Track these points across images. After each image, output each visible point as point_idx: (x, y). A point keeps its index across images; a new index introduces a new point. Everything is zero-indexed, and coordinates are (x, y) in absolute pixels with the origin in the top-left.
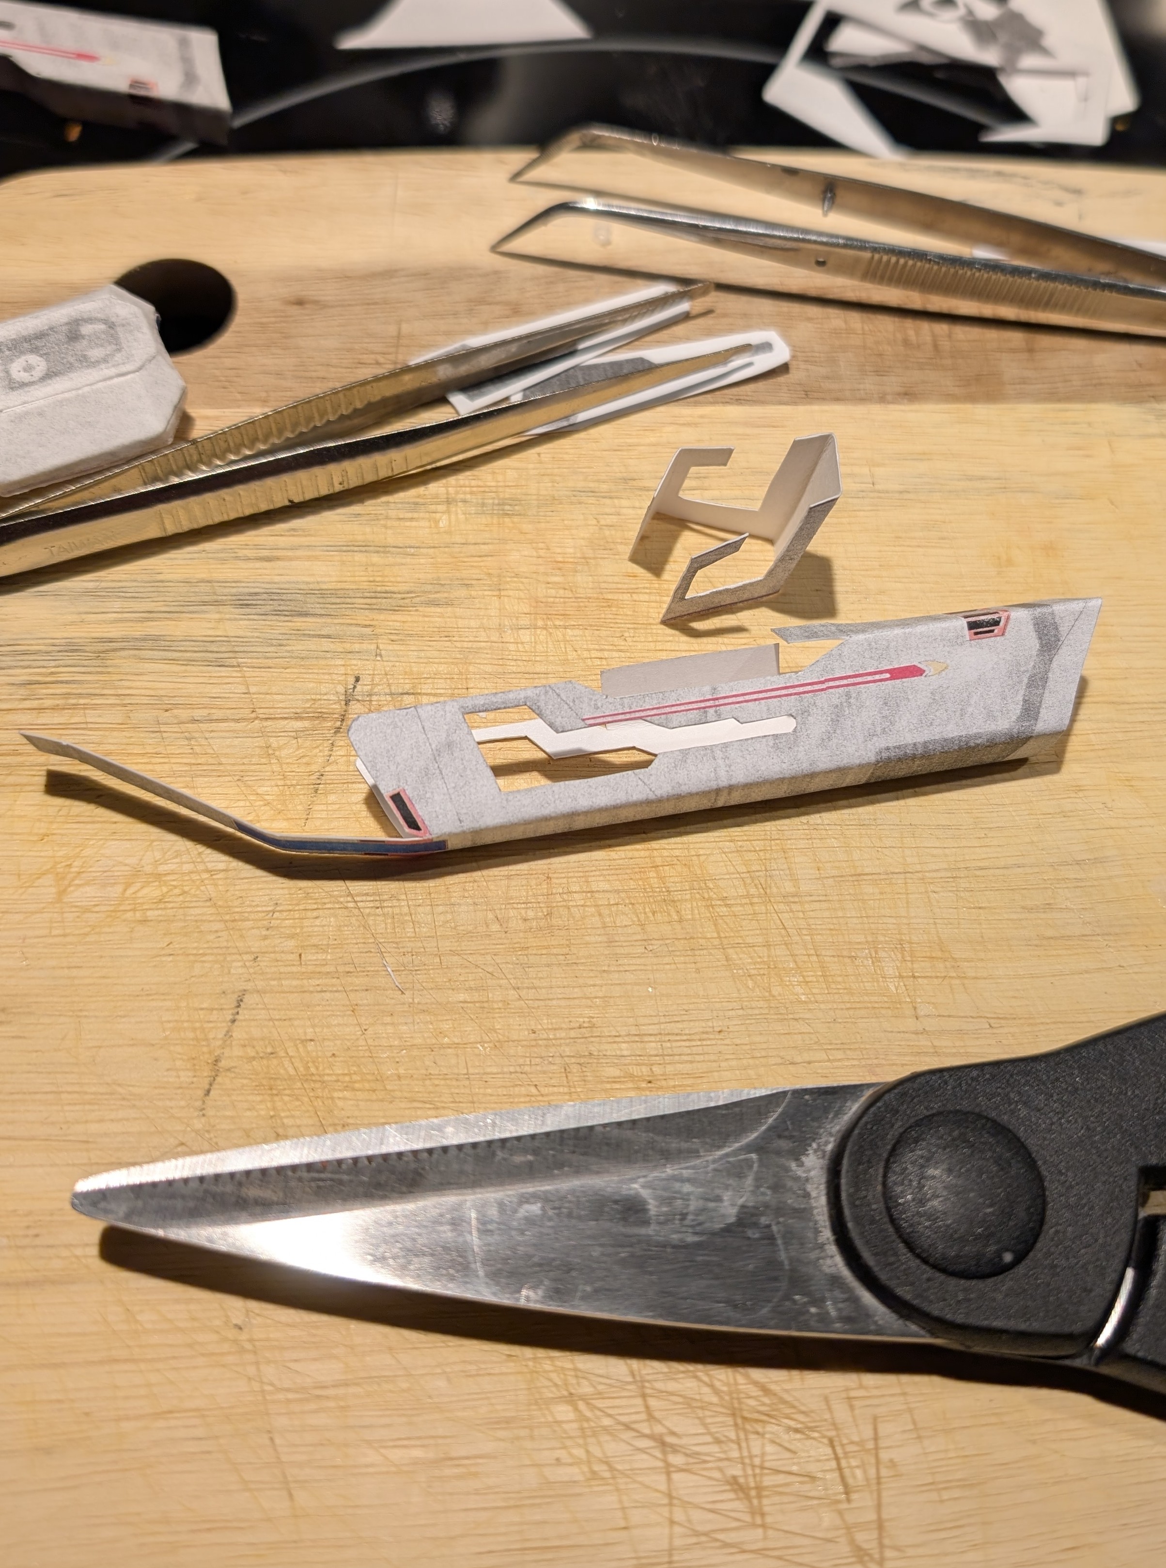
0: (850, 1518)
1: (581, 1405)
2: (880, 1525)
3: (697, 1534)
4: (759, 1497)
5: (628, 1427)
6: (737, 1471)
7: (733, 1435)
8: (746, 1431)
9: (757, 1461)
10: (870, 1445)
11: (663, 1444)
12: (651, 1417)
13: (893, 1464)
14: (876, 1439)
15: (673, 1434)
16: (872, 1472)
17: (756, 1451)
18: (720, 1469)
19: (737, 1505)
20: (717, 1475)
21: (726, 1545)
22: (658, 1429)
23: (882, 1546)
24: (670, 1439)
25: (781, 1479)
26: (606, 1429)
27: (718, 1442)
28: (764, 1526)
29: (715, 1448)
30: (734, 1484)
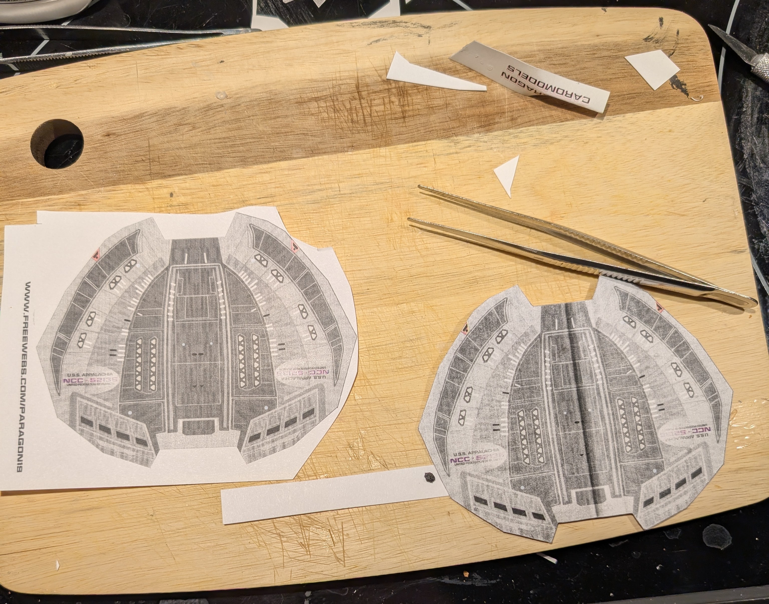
0: (335, 550)
1: (255, 527)
2: (344, 551)
3: (291, 558)
4: (308, 547)
5: (269, 532)
6: (302, 541)
7: (300, 531)
8: (304, 530)
9: (307, 537)
10: (341, 530)
11: (280, 535)
12: (276, 528)
13: (348, 534)
14: (342, 529)
15: (283, 532)
16: (341, 538)
17: (307, 535)
18: (297, 541)
19: (302, 550)
20: (296, 542)
21: (299, 560)
22: (278, 531)
23: (344, 557)
24: (281, 534)
25: (314, 542)
26: (262, 533)
27: (296, 533)
28: (310, 554)
29: (295, 535)
30: (301, 545)
